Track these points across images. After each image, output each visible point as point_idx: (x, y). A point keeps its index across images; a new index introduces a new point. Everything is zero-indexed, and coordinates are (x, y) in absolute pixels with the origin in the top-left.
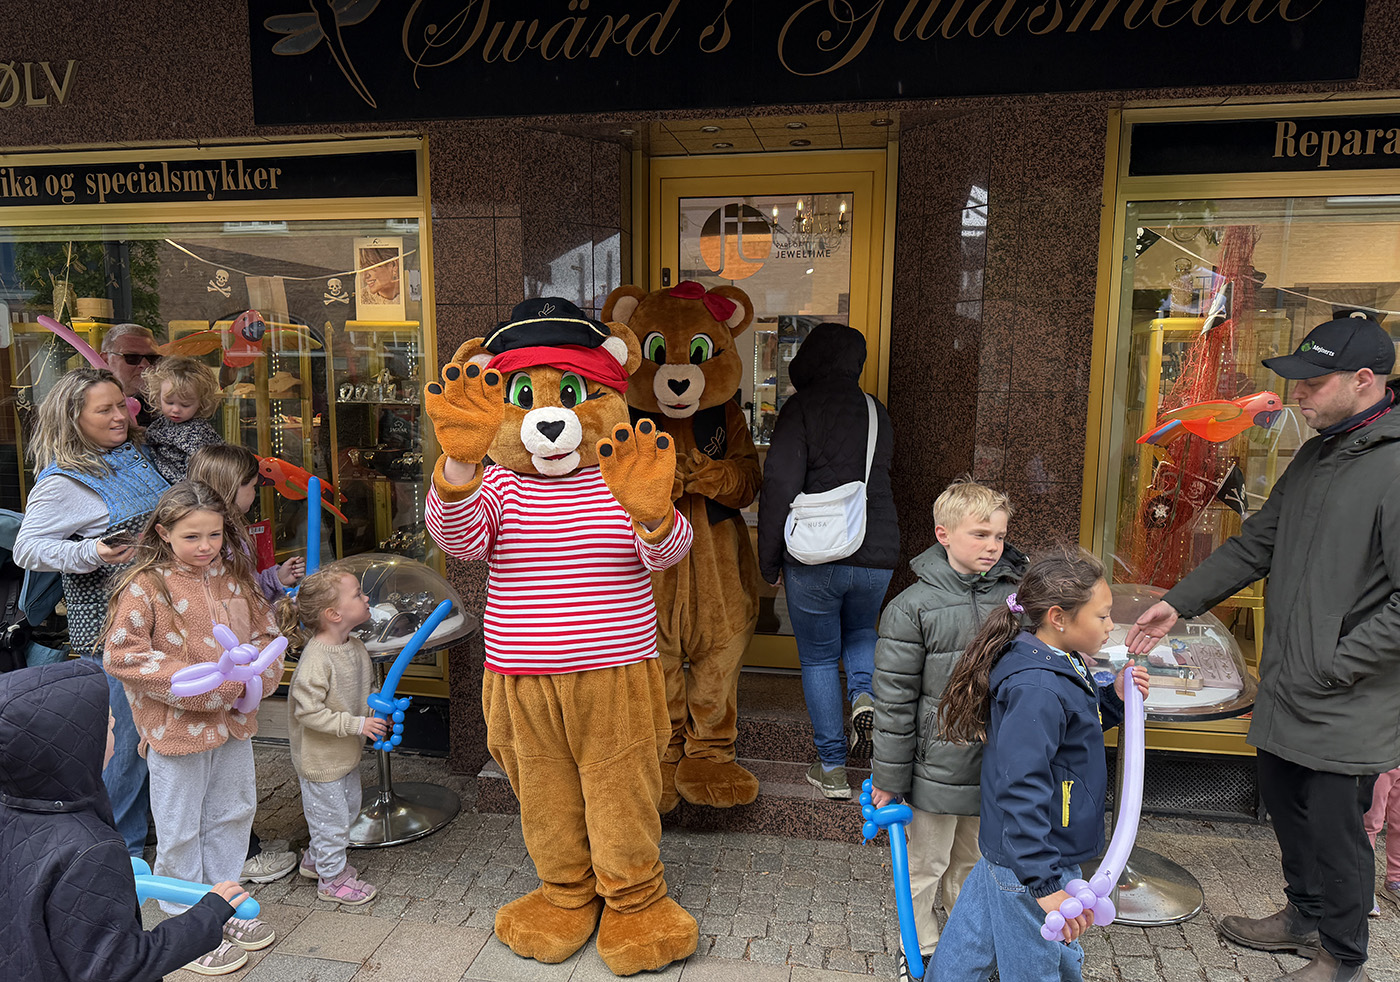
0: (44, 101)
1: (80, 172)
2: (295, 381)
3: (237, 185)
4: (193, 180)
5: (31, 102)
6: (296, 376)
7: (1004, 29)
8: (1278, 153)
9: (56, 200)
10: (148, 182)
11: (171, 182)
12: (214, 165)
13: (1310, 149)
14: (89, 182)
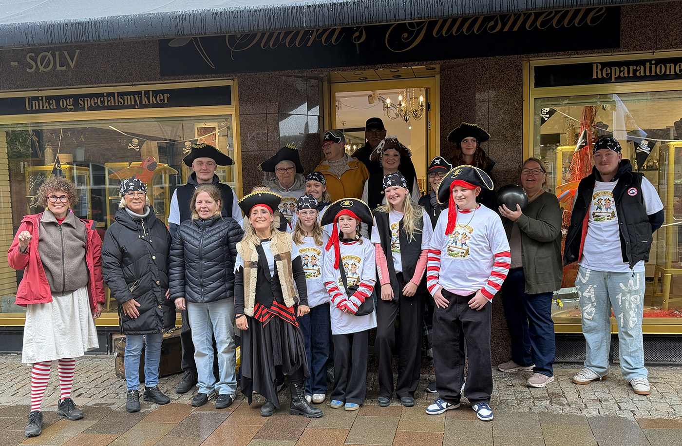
0: (64, 68)
1: (76, 98)
4: (129, 100)
5: (58, 68)
7: (478, 31)
8: (595, 77)
9: (65, 110)
10: (108, 101)
11: (118, 101)
12: (139, 93)
13: (607, 75)
14: (80, 102)
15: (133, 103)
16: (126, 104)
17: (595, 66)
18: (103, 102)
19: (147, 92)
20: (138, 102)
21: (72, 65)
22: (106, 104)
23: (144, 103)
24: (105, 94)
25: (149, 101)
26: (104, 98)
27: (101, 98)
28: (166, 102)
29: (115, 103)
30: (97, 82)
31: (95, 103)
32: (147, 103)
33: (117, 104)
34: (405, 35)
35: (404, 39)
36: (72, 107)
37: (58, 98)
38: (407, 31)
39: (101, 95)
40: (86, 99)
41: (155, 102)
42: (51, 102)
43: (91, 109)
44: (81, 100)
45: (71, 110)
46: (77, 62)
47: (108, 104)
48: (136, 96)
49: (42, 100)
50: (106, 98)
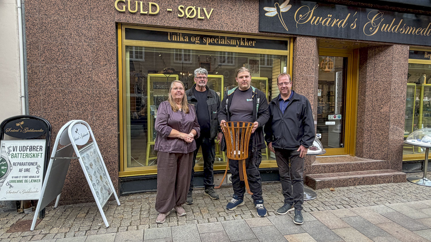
1: (202, 36)
4: (233, 42)
7: (397, 32)
8: (425, 57)
10: (221, 41)
12: (239, 39)
13: (429, 57)
14: (204, 39)
15: (235, 44)
16: (231, 44)
17: (425, 52)
18: (217, 41)
19: (244, 39)
20: (238, 43)
21: (208, 17)
22: (219, 43)
23: (241, 44)
24: (220, 37)
25: (244, 44)
26: (219, 39)
27: (217, 39)
28: (254, 45)
29: (225, 42)
31: (213, 41)
32: (243, 45)
33: (226, 43)
34: (371, 28)
35: (371, 30)
36: (199, 42)
37: (190, 36)
38: (371, 26)
39: (217, 37)
40: (207, 38)
41: (248, 45)
42: (185, 37)
43: (210, 44)
44: (205, 38)
45: (197, 43)
46: (211, 16)
47: (221, 43)
48: (238, 41)
49: (179, 35)
50: (220, 39)
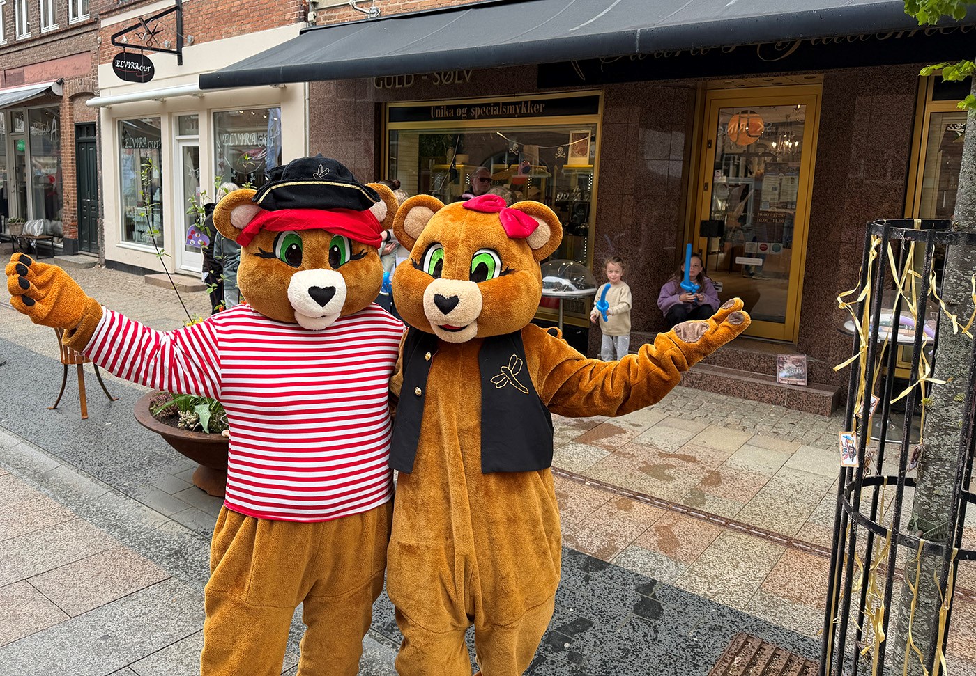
0: (461, 81)
1: (470, 107)
2: (539, 191)
3: (527, 111)
4: (511, 110)
5: (457, 81)
6: (539, 189)
9: (460, 118)
10: (494, 110)
11: (502, 111)
12: (519, 103)
14: (472, 111)
15: (514, 113)
16: (508, 113)
18: (490, 111)
19: (526, 102)
20: (518, 111)
21: (467, 79)
23: (522, 112)
24: (492, 105)
27: (488, 108)
28: (541, 111)
30: (486, 93)
33: (500, 113)
35: (779, 48)
36: (466, 115)
37: (455, 107)
39: (489, 105)
40: (476, 109)
41: (532, 112)
42: (450, 111)
43: (480, 117)
45: (464, 118)
46: (471, 76)
47: (493, 113)
48: (517, 106)
49: (443, 109)
50: (492, 108)
